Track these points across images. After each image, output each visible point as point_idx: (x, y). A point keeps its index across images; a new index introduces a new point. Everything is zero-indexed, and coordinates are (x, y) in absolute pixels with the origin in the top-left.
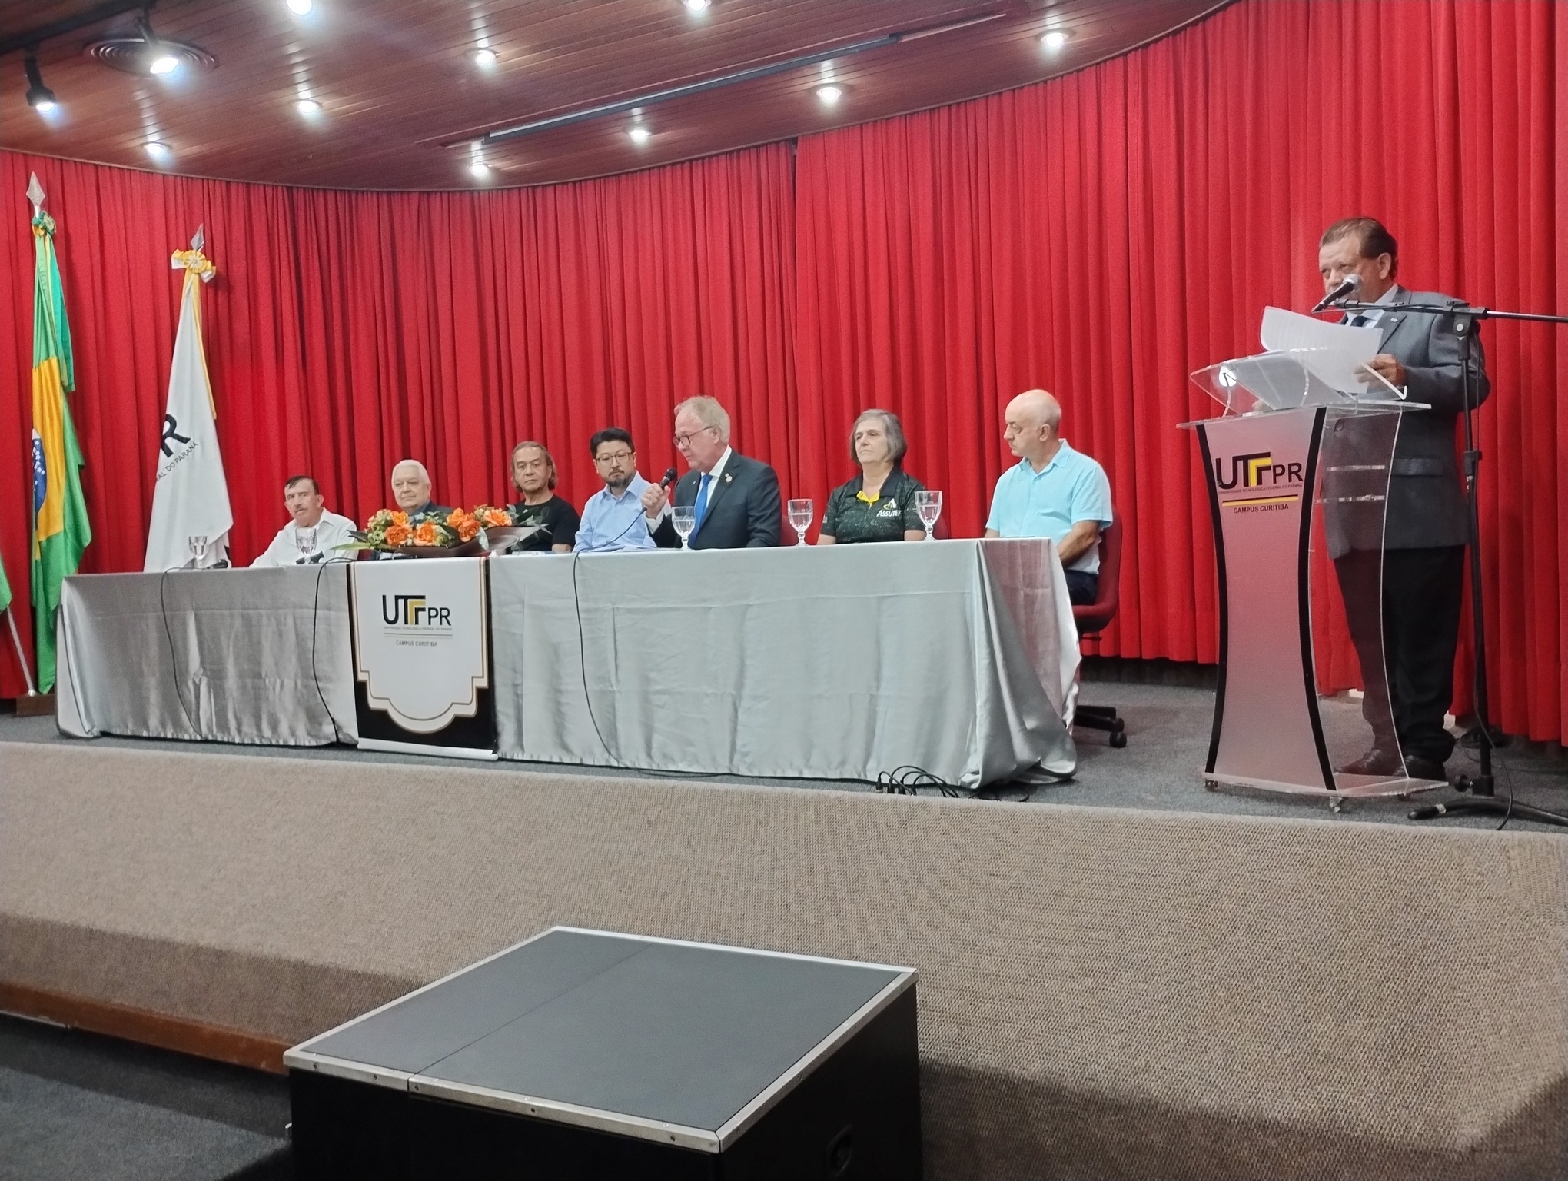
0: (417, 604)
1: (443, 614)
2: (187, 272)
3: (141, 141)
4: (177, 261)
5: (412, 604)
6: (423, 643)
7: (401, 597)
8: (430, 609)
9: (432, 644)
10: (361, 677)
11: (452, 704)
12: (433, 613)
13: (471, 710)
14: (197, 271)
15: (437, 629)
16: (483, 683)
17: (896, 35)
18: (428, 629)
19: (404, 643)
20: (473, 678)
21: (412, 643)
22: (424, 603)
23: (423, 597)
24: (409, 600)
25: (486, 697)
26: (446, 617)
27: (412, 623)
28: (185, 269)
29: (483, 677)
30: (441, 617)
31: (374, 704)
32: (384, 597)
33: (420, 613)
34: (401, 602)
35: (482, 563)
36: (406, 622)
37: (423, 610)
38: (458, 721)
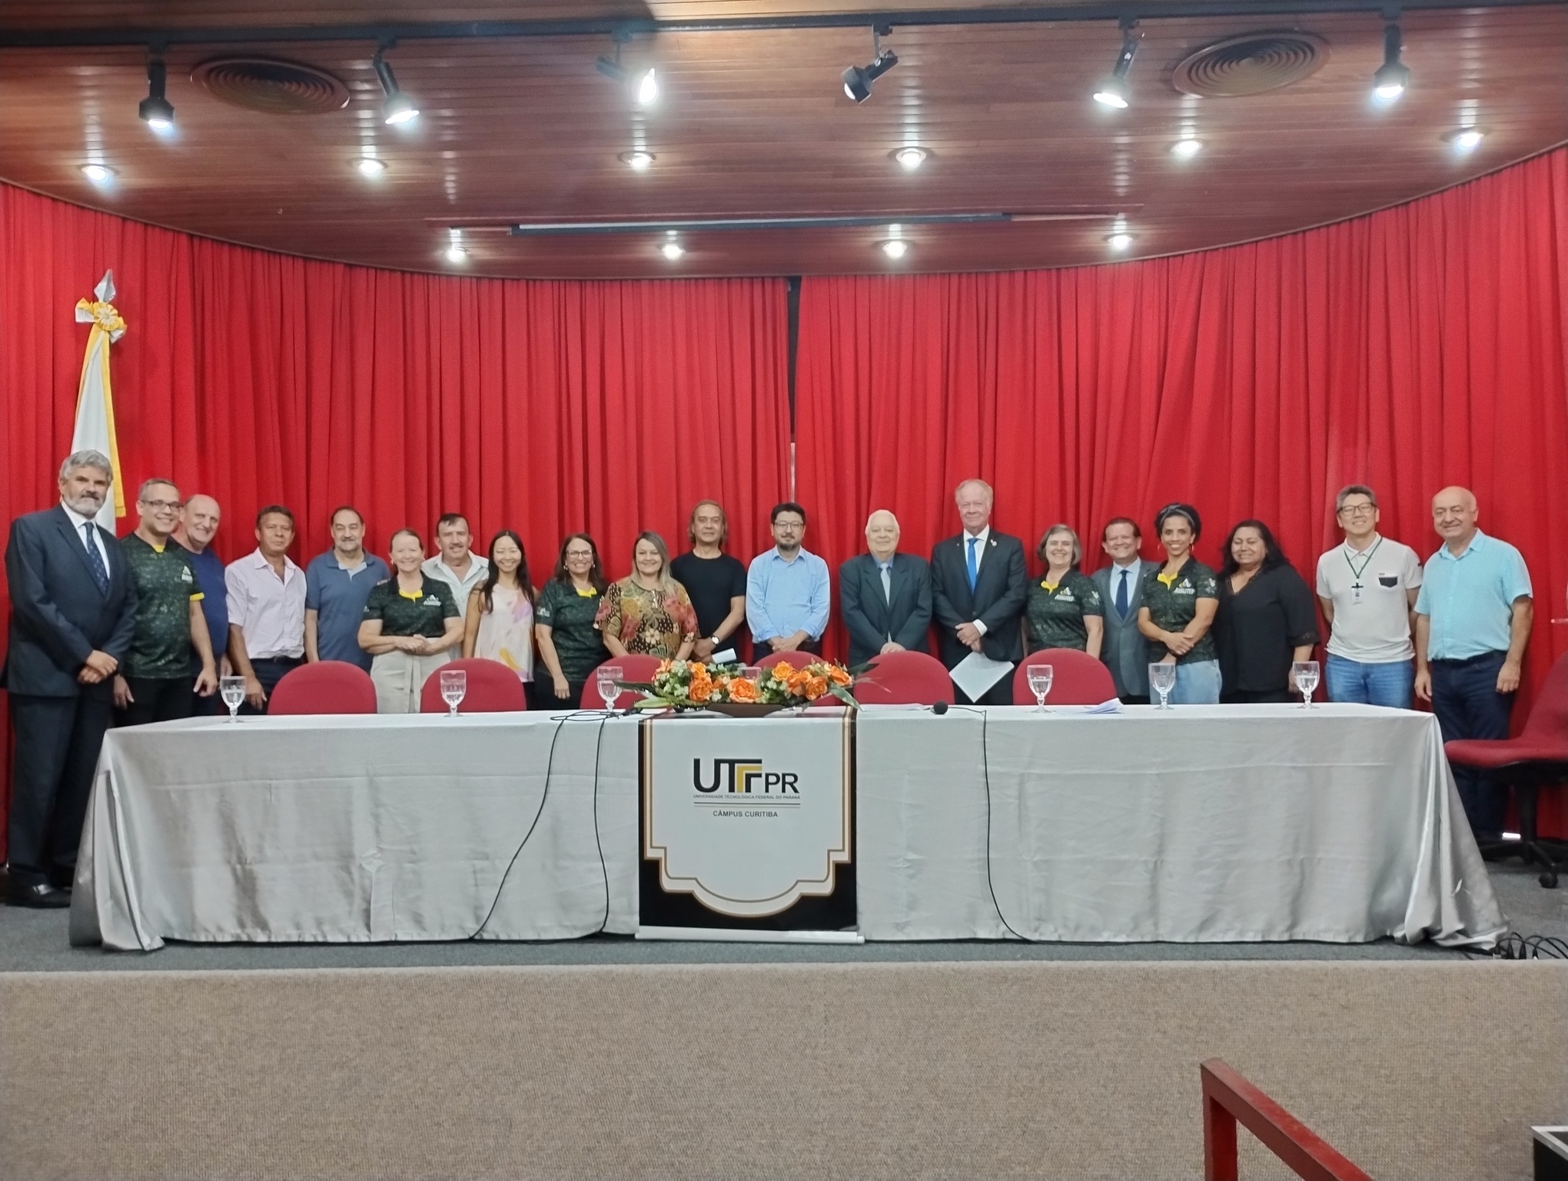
0: (752, 769)
1: (787, 781)
2: (94, 326)
3: (80, 162)
4: (82, 313)
5: (740, 768)
6: (757, 814)
7: (724, 761)
8: (767, 776)
9: (769, 814)
10: (651, 854)
11: (798, 881)
12: (772, 779)
13: (827, 888)
14: (107, 329)
15: (778, 797)
16: (844, 857)
17: (1008, 214)
18: (764, 797)
19: (726, 814)
20: (829, 851)
21: (741, 814)
22: (760, 768)
23: (759, 761)
24: (737, 765)
25: (845, 874)
26: (791, 784)
27: (740, 791)
28: (92, 324)
29: (843, 850)
30: (784, 783)
31: (668, 885)
32: (697, 763)
33: (753, 779)
34: (725, 768)
35: (847, 725)
36: (732, 789)
37: (759, 776)
38: (805, 901)
